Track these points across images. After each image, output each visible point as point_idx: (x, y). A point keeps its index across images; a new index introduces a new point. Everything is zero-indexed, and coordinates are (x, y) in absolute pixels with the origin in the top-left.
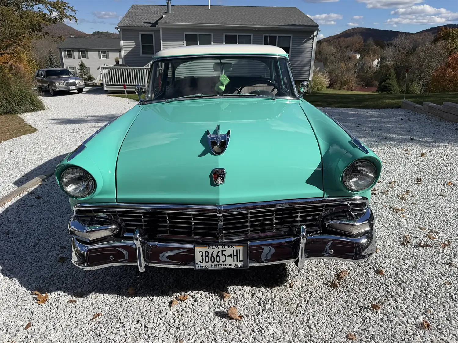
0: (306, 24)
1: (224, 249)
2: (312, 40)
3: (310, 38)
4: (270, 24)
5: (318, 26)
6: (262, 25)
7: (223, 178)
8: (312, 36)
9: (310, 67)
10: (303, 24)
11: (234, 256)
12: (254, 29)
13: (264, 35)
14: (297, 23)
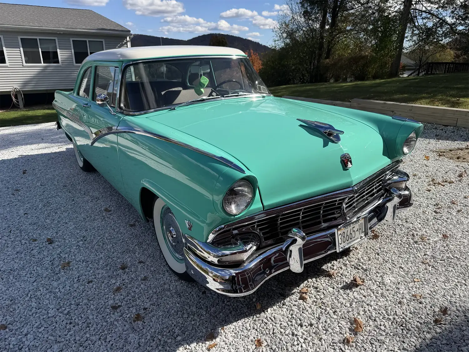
0: (116, 29)
1: (354, 226)
2: (126, 45)
3: (123, 43)
4: (76, 27)
5: (130, 31)
6: (67, 28)
7: (351, 162)
8: (125, 41)
9: (131, 74)
10: (112, 28)
11: (360, 229)
12: (58, 33)
13: (71, 39)
14: (105, 27)
